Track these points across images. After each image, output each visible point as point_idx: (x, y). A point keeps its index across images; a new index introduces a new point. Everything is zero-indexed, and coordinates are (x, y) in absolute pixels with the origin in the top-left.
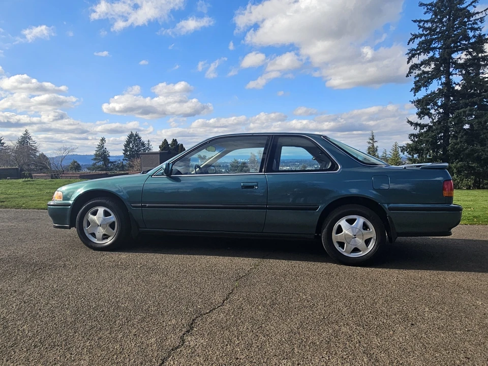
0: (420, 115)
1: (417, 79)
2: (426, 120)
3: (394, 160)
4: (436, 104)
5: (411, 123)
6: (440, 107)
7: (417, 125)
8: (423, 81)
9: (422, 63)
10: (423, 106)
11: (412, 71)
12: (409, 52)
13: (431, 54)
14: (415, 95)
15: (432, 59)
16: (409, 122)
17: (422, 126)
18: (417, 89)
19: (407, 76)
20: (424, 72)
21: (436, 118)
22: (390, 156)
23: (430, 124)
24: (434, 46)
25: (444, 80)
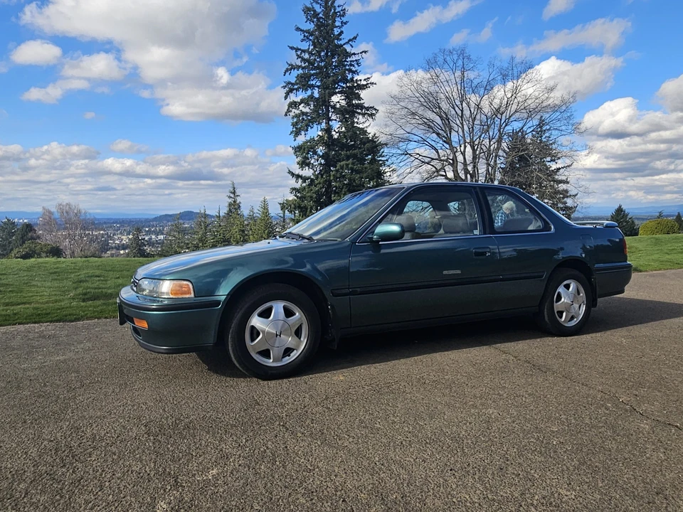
0: (304, 163)
1: (295, 120)
2: (307, 172)
3: (264, 220)
4: (315, 153)
5: (293, 174)
6: (322, 157)
7: (298, 176)
8: (300, 126)
9: (302, 101)
10: (303, 152)
11: (291, 109)
12: (285, 84)
13: (309, 92)
14: (295, 140)
15: (311, 97)
16: (290, 172)
17: (304, 179)
18: (297, 133)
19: (286, 115)
20: (303, 113)
21: (318, 170)
22: (258, 215)
23: (312, 177)
24: (312, 82)
25: (324, 125)
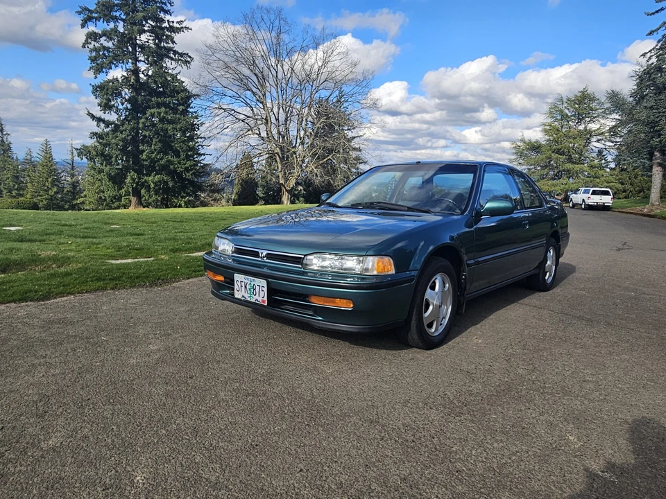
0: (107, 107)
1: (94, 54)
2: (112, 117)
3: (47, 166)
4: (120, 94)
5: (93, 117)
6: (129, 101)
7: (100, 120)
8: (100, 62)
9: (104, 34)
10: (106, 93)
11: (89, 40)
12: (80, 10)
13: (112, 25)
14: (96, 77)
15: (115, 30)
16: (89, 114)
17: (108, 124)
18: (99, 70)
19: (84, 47)
20: (104, 48)
21: (123, 115)
22: (38, 160)
23: (116, 122)
24: (115, 14)
25: (130, 66)
